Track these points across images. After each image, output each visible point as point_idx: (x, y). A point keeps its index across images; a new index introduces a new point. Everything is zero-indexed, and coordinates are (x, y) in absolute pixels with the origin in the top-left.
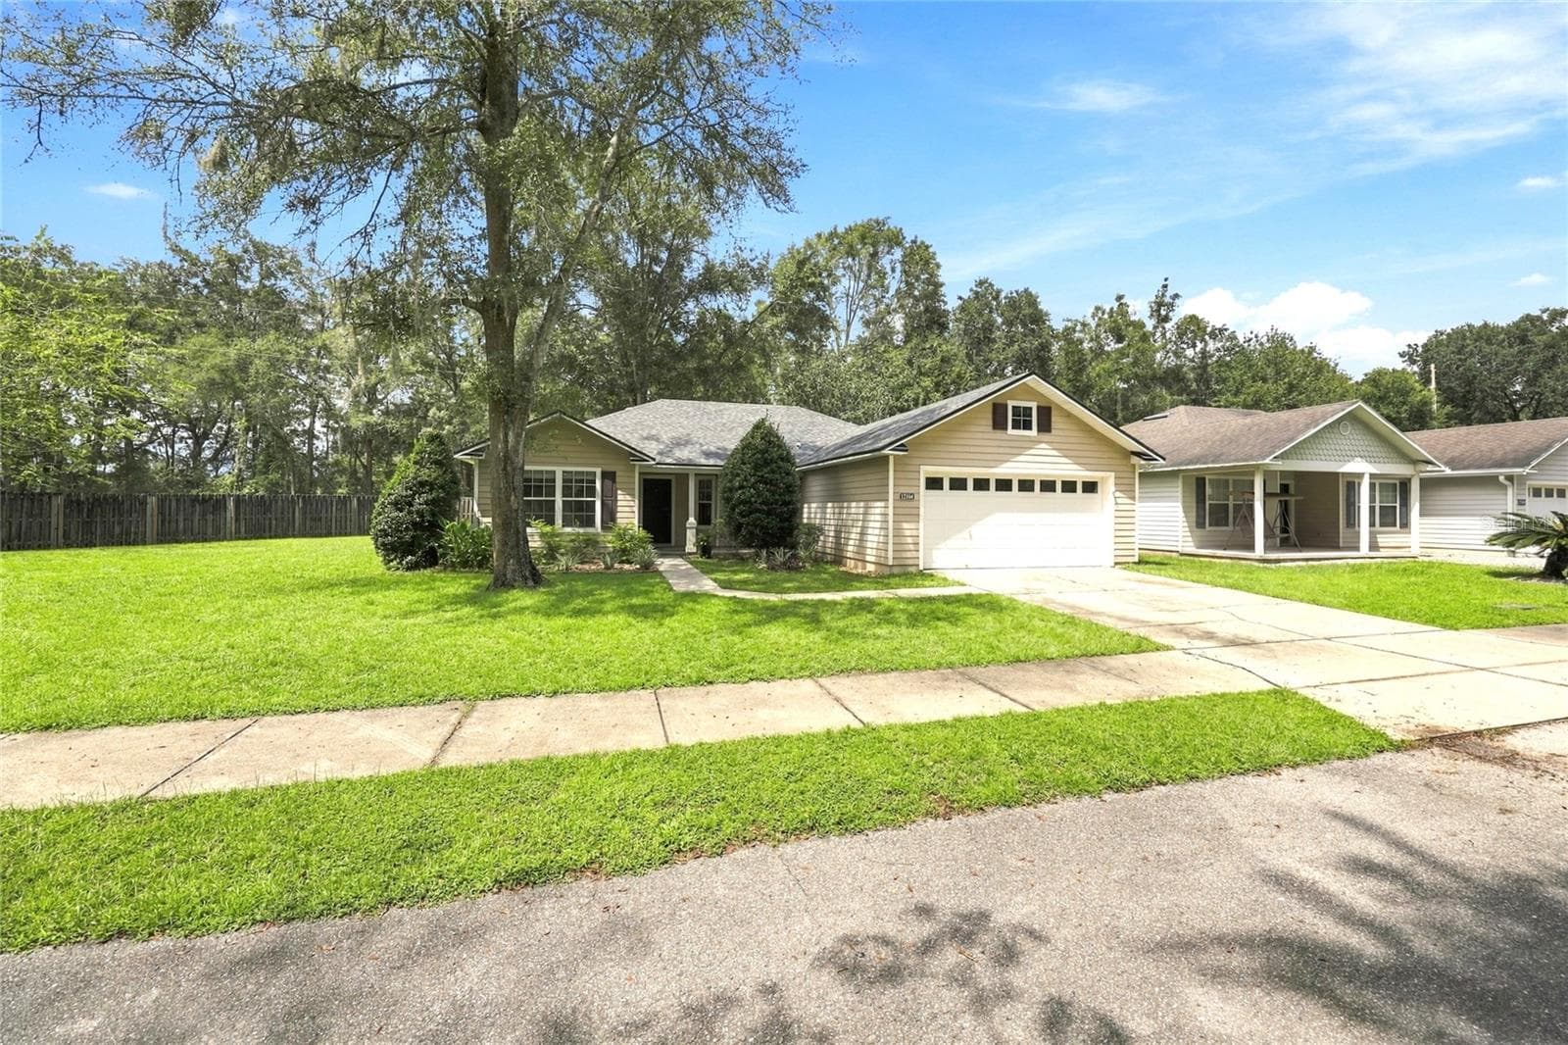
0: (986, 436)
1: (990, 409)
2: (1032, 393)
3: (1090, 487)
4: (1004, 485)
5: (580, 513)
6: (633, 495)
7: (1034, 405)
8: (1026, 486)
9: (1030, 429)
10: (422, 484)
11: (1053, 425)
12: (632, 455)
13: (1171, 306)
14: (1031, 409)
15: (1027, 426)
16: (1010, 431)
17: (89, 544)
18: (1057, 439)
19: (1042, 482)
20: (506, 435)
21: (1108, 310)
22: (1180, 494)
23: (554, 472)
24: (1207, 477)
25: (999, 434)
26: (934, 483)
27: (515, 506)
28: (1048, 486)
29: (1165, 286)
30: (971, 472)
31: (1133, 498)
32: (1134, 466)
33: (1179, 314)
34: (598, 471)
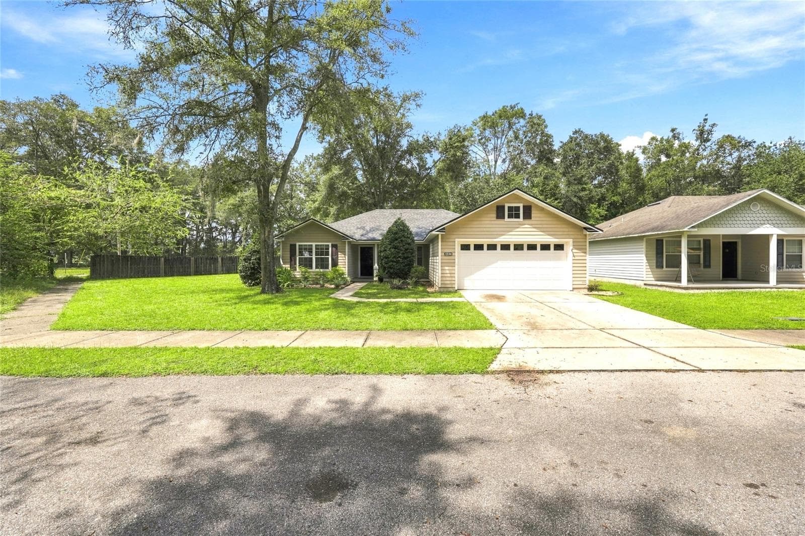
0: (493, 222)
1: (495, 209)
2: (520, 199)
3: (559, 247)
4: (505, 247)
5: (322, 264)
6: (345, 255)
7: (521, 205)
8: (519, 247)
9: (519, 218)
10: (255, 251)
11: (533, 215)
12: (343, 237)
13: (710, 132)
14: (519, 207)
15: (517, 216)
16: (506, 219)
17: (172, 275)
18: (536, 222)
19: (528, 245)
20: (265, 232)
21: (659, 139)
22: (644, 250)
23: (312, 245)
24: (664, 240)
25: (500, 221)
26: (465, 247)
27: (268, 260)
28: (532, 247)
29: (705, 120)
30: (485, 241)
31: (585, 253)
32: (586, 235)
33: (717, 136)
34: (330, 244)
